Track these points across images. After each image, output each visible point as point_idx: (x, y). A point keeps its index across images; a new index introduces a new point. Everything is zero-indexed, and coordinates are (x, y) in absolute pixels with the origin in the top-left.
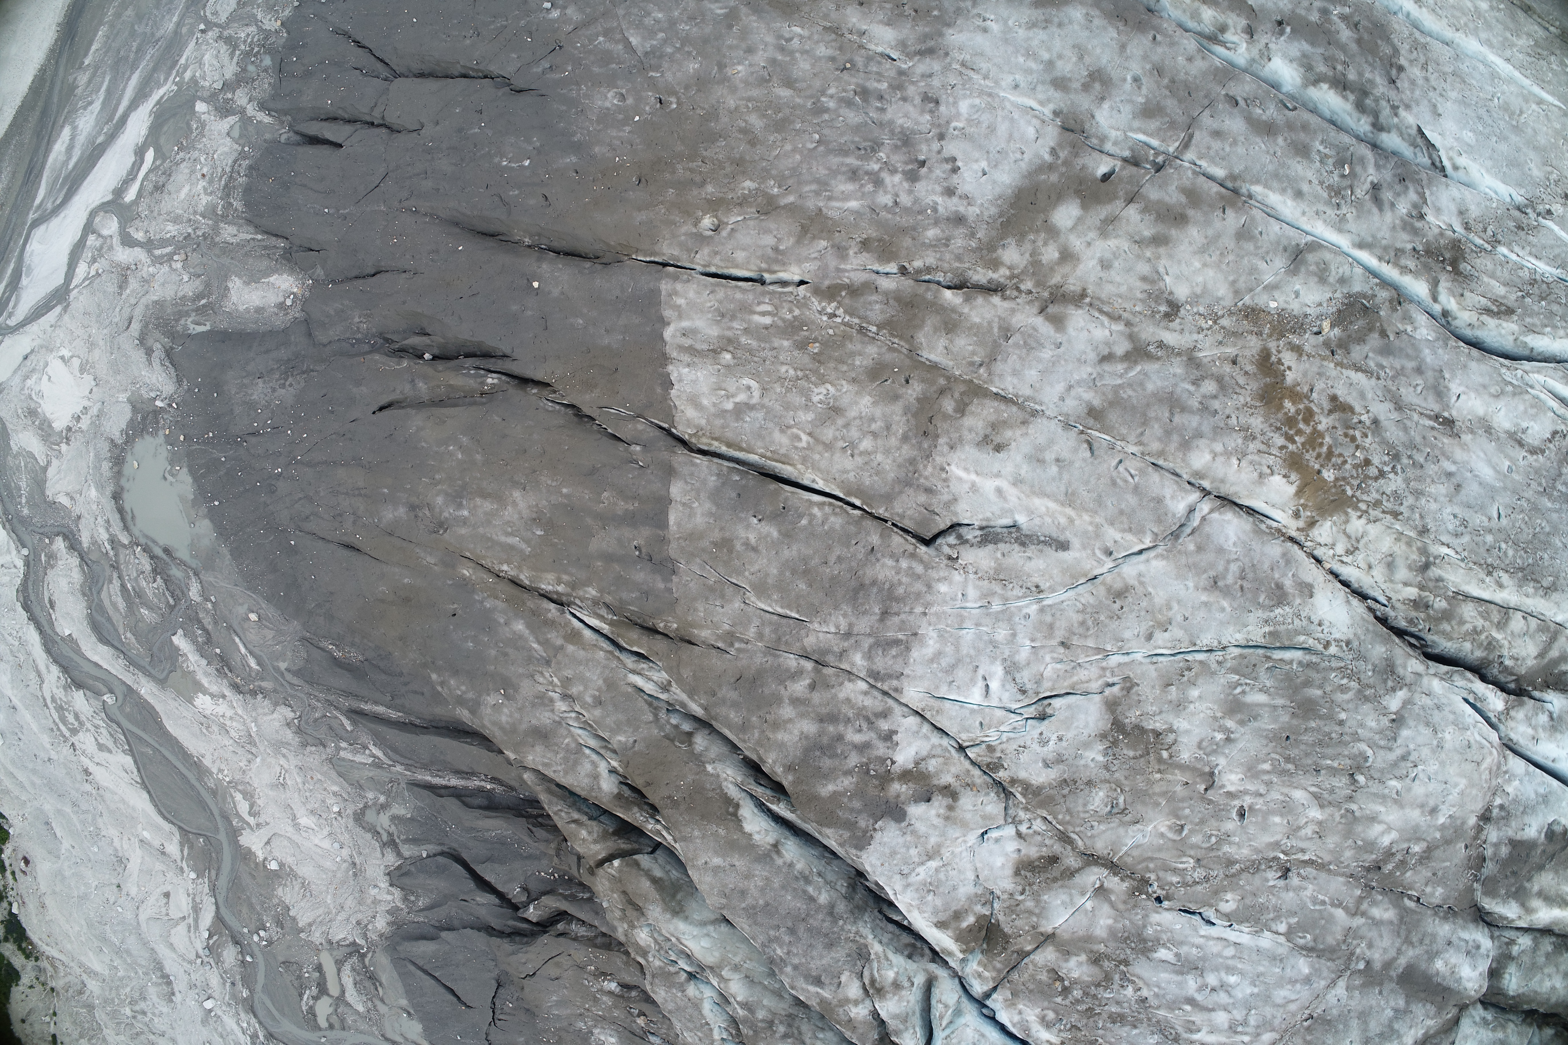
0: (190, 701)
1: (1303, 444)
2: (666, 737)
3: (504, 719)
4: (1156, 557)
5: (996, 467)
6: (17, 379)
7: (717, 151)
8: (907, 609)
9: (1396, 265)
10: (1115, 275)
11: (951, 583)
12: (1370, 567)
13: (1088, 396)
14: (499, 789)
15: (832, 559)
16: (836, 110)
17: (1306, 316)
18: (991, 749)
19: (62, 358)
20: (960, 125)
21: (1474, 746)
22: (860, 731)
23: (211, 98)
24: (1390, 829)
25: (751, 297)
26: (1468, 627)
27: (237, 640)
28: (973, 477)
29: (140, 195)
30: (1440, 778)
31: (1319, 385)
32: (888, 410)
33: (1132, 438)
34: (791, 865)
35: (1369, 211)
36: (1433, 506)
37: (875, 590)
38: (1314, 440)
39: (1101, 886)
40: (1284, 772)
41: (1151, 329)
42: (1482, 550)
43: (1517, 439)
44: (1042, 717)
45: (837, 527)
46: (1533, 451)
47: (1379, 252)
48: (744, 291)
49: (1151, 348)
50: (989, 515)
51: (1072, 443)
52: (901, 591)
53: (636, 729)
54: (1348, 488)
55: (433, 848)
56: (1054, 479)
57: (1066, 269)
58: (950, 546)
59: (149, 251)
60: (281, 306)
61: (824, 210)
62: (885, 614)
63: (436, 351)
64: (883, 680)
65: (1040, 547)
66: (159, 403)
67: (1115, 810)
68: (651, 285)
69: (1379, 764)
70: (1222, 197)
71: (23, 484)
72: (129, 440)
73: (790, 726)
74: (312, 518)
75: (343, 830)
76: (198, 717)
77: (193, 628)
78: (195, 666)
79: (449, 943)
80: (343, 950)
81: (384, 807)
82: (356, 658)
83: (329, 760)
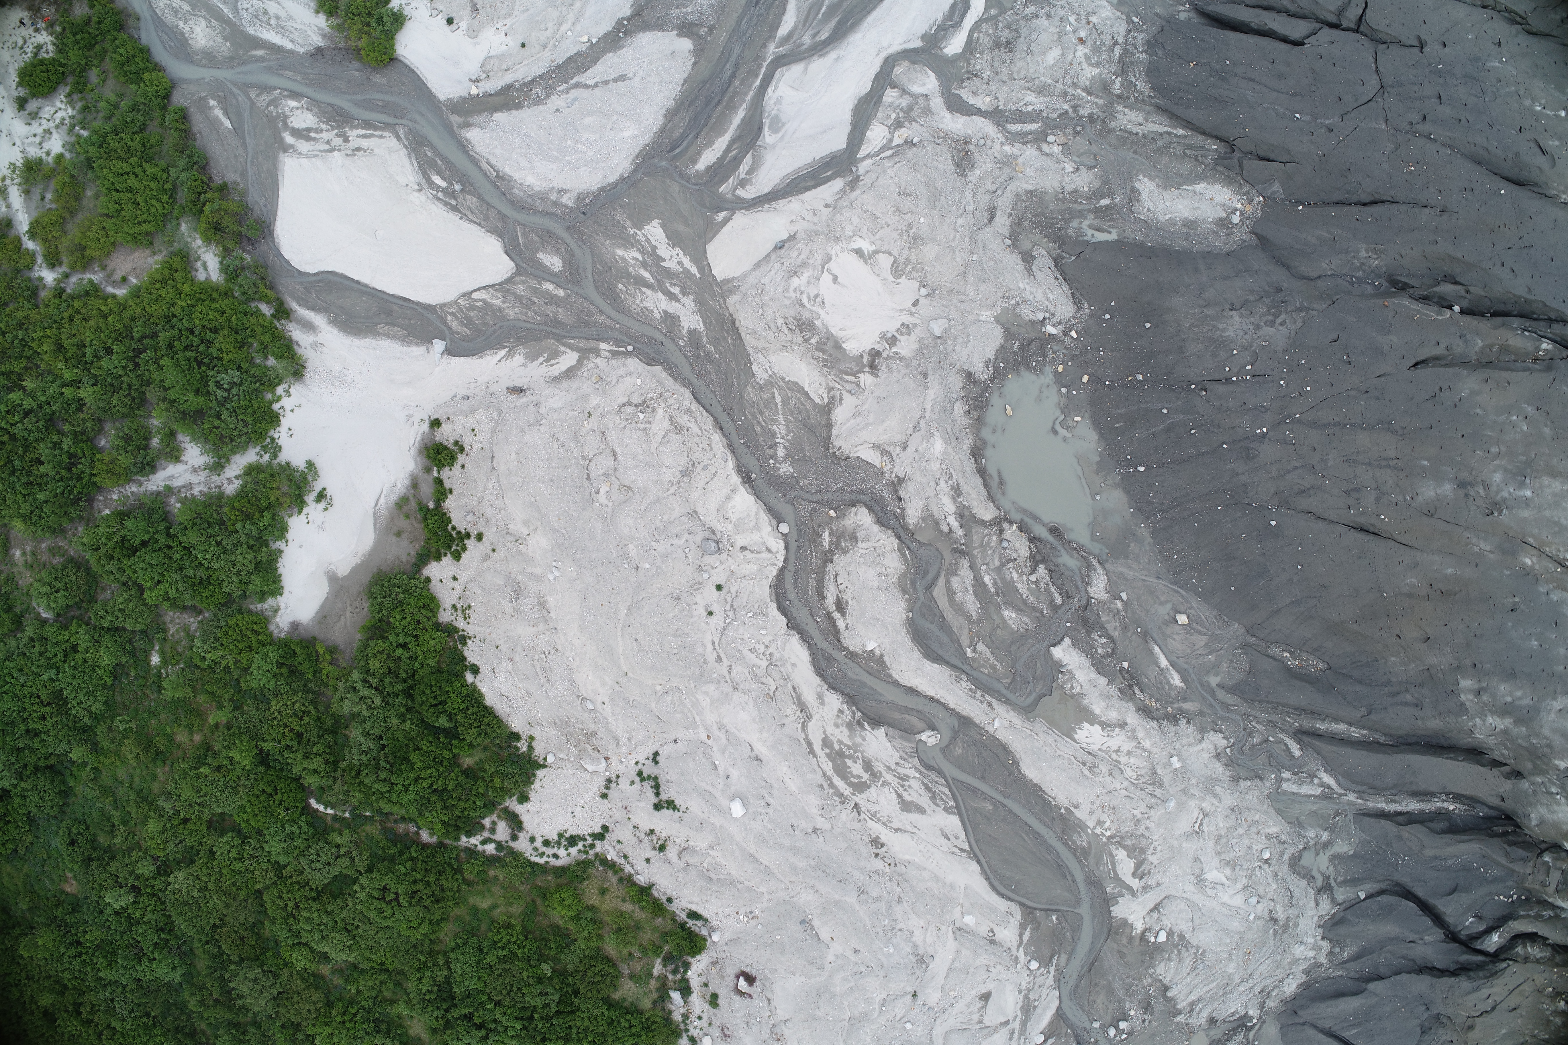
0: (1069, 734)
14: (1459, 810)
19: (858, 252)
27: (1157, 649)
29: (970, 48)
55: (1376, 886)
59: (1000, 125)
60: (1224, 223)
63: (1465, 305)
66: (1050, 329)
71: (781, 428)
72: (998, 376)
74: (1312, 492)
75: (1270, 880)
76: (1081, 755)
77: (1089, 636)
78: (1086, 686)
79: (1377, 995)
80: (1225, 1026)
81: (1326, 845)
82: (1315, 666)
83: (1268, 796)
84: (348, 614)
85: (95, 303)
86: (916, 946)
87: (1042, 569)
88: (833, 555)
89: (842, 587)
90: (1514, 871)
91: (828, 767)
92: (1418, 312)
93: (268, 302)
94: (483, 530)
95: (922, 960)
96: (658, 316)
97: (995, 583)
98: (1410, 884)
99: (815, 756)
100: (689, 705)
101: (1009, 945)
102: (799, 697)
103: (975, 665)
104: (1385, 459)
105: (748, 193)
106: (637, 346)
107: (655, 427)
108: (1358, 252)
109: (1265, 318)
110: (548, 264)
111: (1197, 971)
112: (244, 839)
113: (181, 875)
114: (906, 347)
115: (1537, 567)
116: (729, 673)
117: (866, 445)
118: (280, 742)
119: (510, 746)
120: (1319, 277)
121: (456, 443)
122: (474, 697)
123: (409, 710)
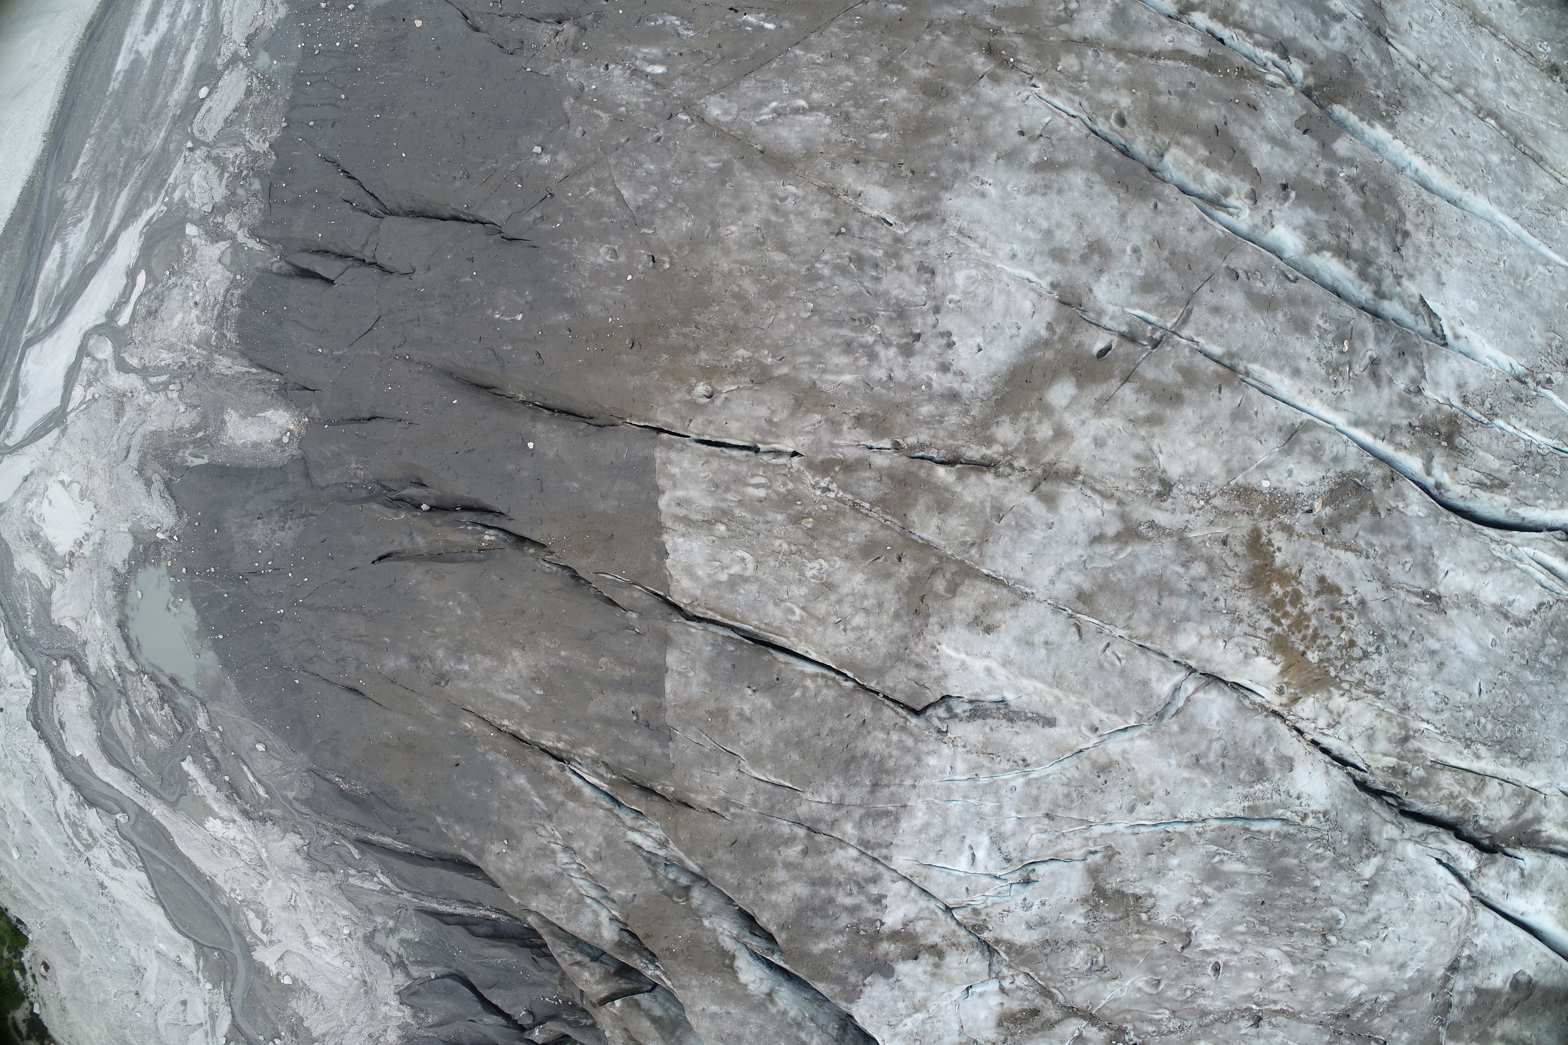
0: (201, 824)
1: (1289, 626)
2: (665, 893)
3: (508, 867)
4: (1140, 736)
5: (986, 648)
6: (17, 503)
7: (710, 317)
8: (897, 781)
9: (1391, 442)
10: (1108, 453)
11: (940, 756)
12: (1351, 738)
13: (1078, 579)
14: (504, 919)
15: (825, 731)
16: (830, 278)
17: (1298, 494)
18: (976, 912)
19: (62, 482)
20: (956, 297)
21: (1444, 908)
22: (851, 894)
23: (201, 221)
24: (1359, 982)
25: (745, 469)
26: (1445, 792)
27: (245, 769)
28: (963, 656)
29: (133, 319)
30: (1409, 937)
31: (1308, 566)
32: (880, 588)
33: (1120, 622)
34: (784, 1013)
35: (1367, 388)
36: (1415, 684)
37: (866, 762)
38: (1301, 621)
39: (1080, 1035)
40: (1259, 933)
41: (1143, 509)
42: (1462, 725)
43: (1502, 612)
44: (1027, 882)
45: (830, 699)
46: (1518, 623)
47: (1374, 429)
48: (738, 462)
49: (1142, 529)
50: (978, 690)
51: (1061, 627)
52: (891, 763)
53: (636, 884)
54: (1332, 669)
55: (441, 970)
56: (1042, 662)
57: (1059, 447)
58: (939, 719)
59: (145, 379)
60: (278, 442)
61: (818, 383)
62: (875, 786)
63: (433, 502)
64: (873, 849)
65: (1028, 723)
66: (160, 536)
67: (1094, 968)
68: (646, 453)
69: (1351, 926)
70: (1219, 376)
71: (28, 605)
72: (132, 570)
73: (783, 888)
74: (315, 660)
75: (354, 950)
76: (210, 839)
77: (202, 755)
78: (205, 791)
81: (392, 931)
82: (362, 792)
83: (340, 887)
86: (134, 960)
87: (167, 707)
88: (56, 691)
89: (61, 713)
91: (70, 832)
92: (381, 516)
95: (140, 971)
97: (143, 715)
98: (466, 974)
99: (62, 823)
101: (191, 968)
102: (49, 784)
103: (140, 770)
104: (359, 637)
105: (11, 442)
109: (277, 525)
111: (320, 1011)
114: (87, 549)
115: (475, 731)
116: (11, 765)
117: (70, 617)
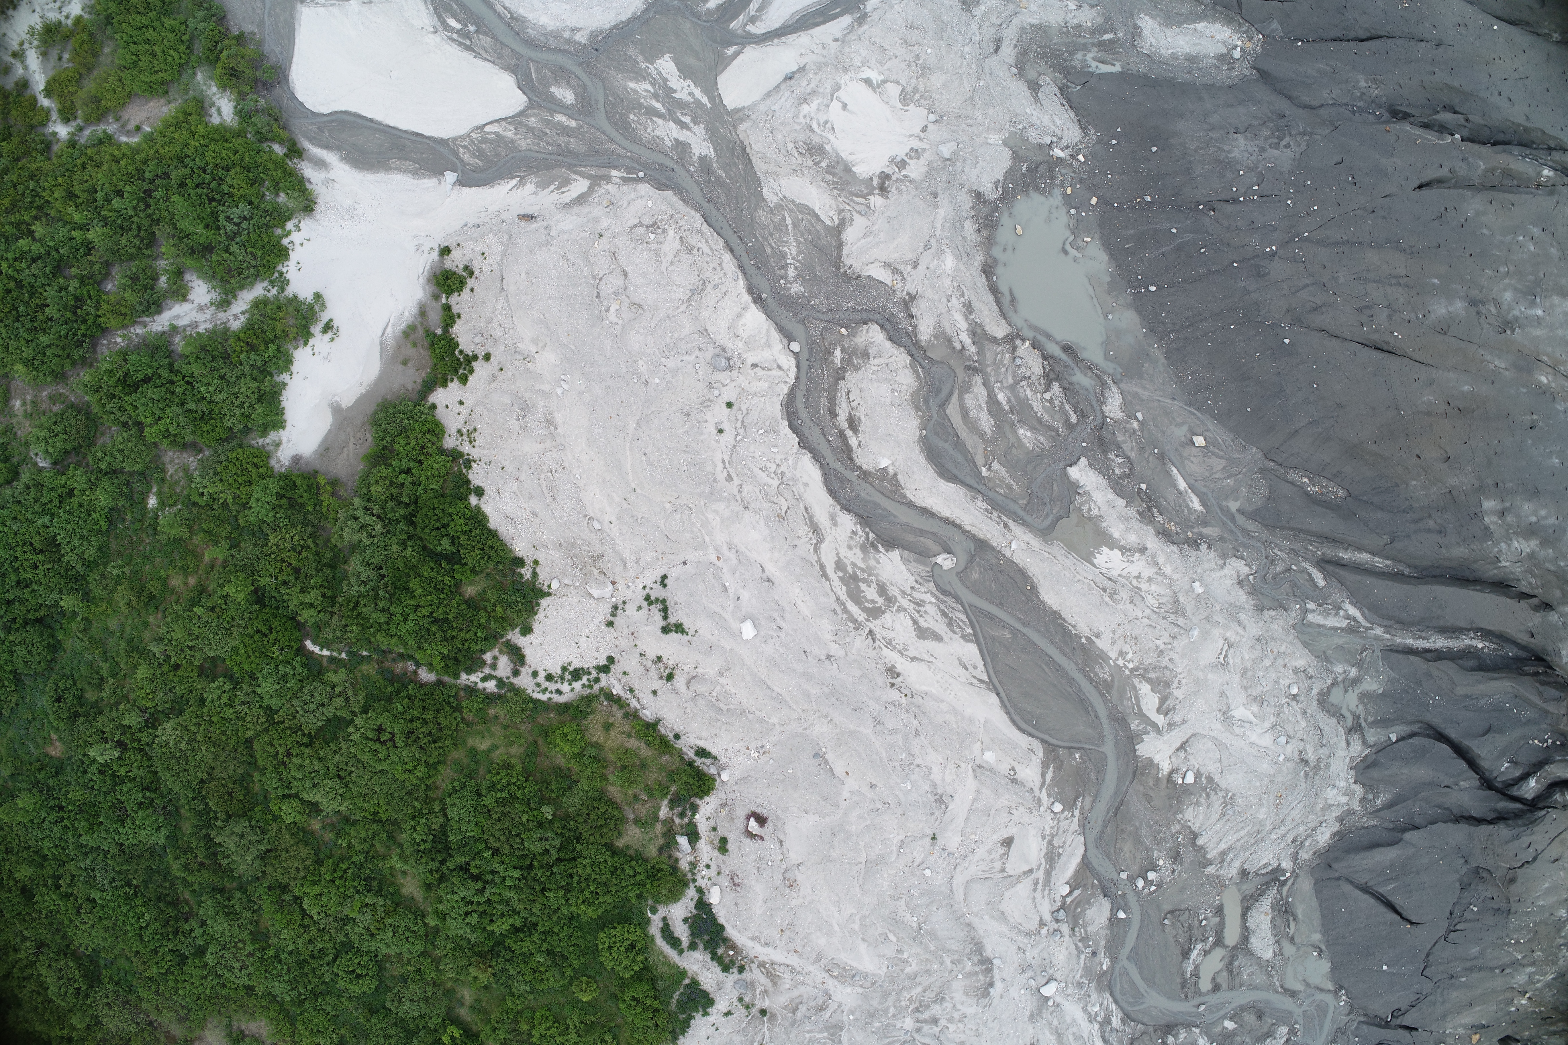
0: (1088, 558)
19: (867, 81)
27: (1175, 471)
55: (1408, 728)
60: (1225, 58)
63: (1466, 134)
66: (1058, 152)
72: (1007, 196)
74: (1324, 309)
75: (1299, 717)
76: (1100, 579)
77: (1106, 456)
78: (1105, 508)
79: (1414, 846)
80: (1258, 881)
81: (1355, 682)
82: (1335, 494)
83: (1294, 627)
84: (351, 445)
85: (107, 149)
86: (934, 785)
87: (1056, 386)
88: (845, 372)
89: (854, 404)
90: (1547, 712)
91: (842, 591)
92: (1420, 137)
93: (281, 143)
94: (491, 350)
95: (941, 800)
96: (670, 144)
97: (1009, 401)
98: (1442, 726)
99: (828, 579)
100: (698, 524)
101: (1031, 785)
102: (811, 518)
103: (990, 485)
104: (1395, 277)
105: (758, 29)
106: (649, 173)
107: (665, 248)
108: (1358, 82)
109: (1270, 141)
110: (561, 97)
111: (1227, 817)
112: (236, 685)
113: (169, 725)
114: (915, 170)
115: (1553, 385)
116: (740, 492)
117: (877, 264)
118: (276, 579)
119: (514, 573)
120: (1321, 106)
121: (466, 268)
122: (478, 519)
123: (410, 538)
